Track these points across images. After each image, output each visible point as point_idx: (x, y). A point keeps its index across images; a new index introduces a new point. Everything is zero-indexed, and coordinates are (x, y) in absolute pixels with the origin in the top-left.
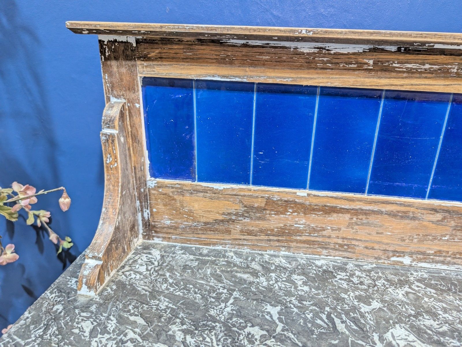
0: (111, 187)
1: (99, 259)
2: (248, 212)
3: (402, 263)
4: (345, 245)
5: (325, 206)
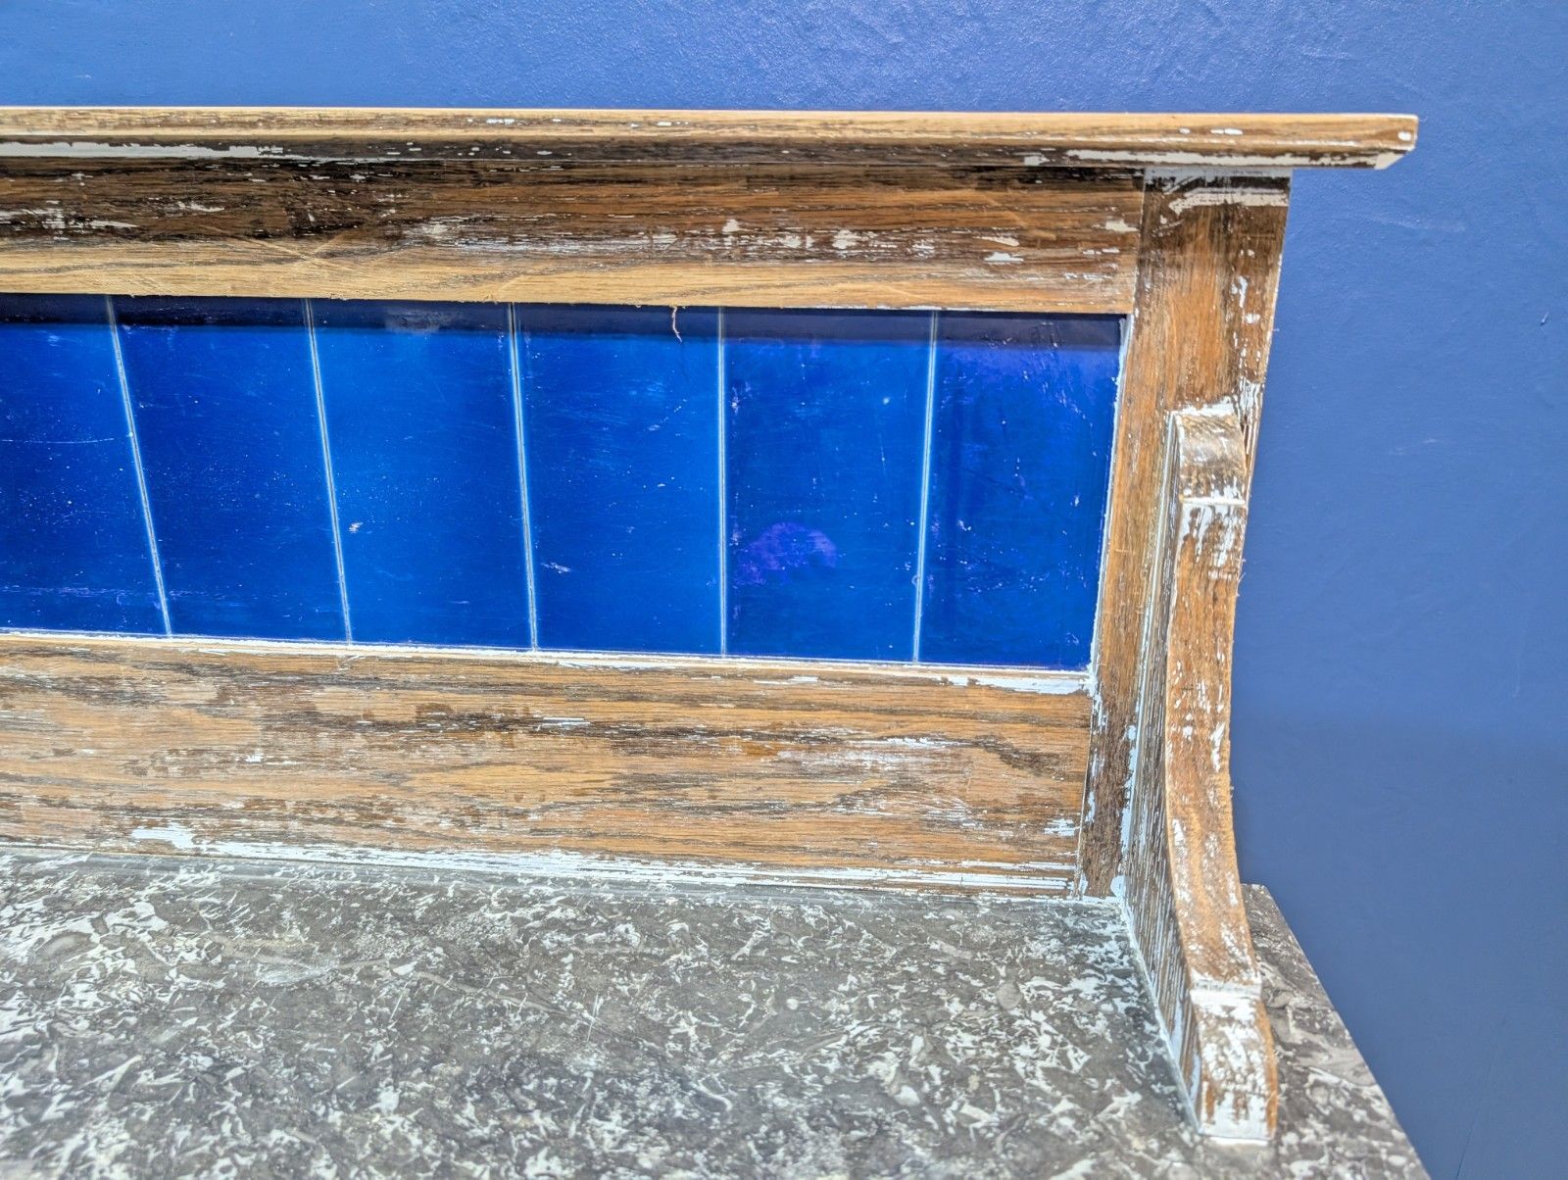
3: (169, 845)
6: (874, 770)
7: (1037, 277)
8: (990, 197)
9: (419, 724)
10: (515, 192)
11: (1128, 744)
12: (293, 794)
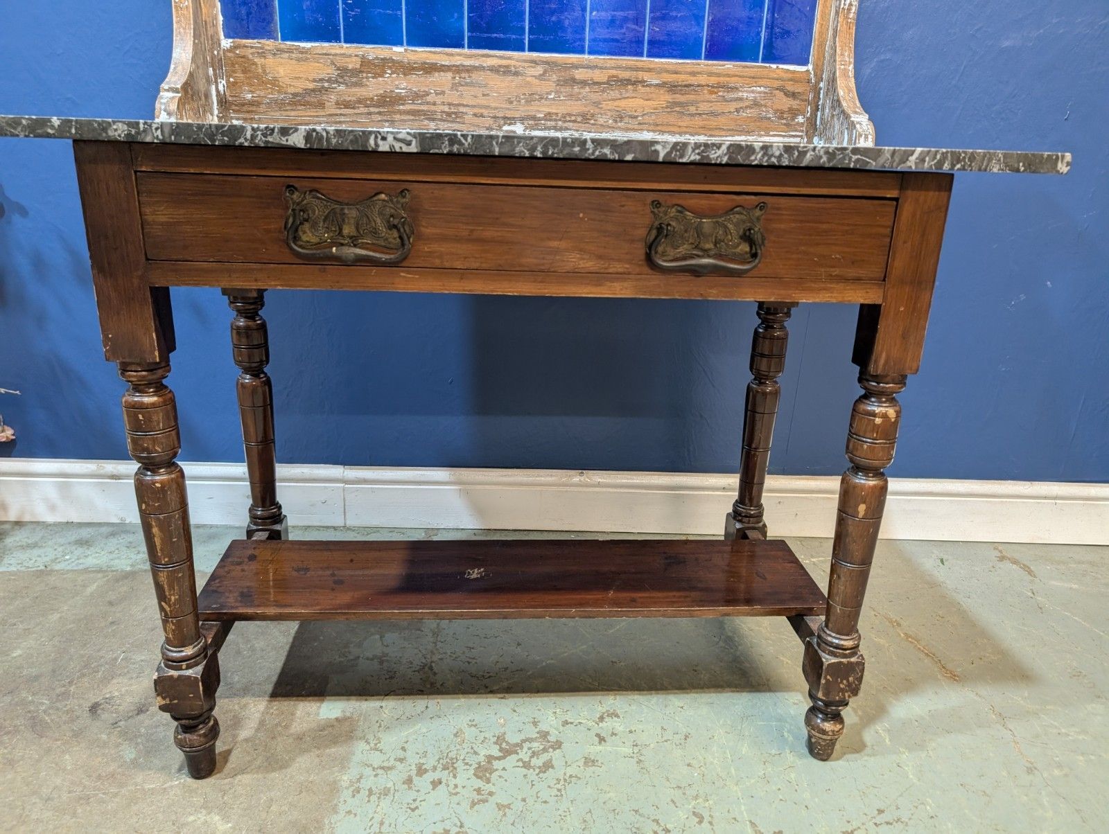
0: (182, 30)
1: (176, 91)
2: (342, 77)
3: (515, 132)
4: (453, 113)
5: (425, 63)
6: (747, 99)
9: (607, 83)
11: (820, 89)
12: (561, 110)
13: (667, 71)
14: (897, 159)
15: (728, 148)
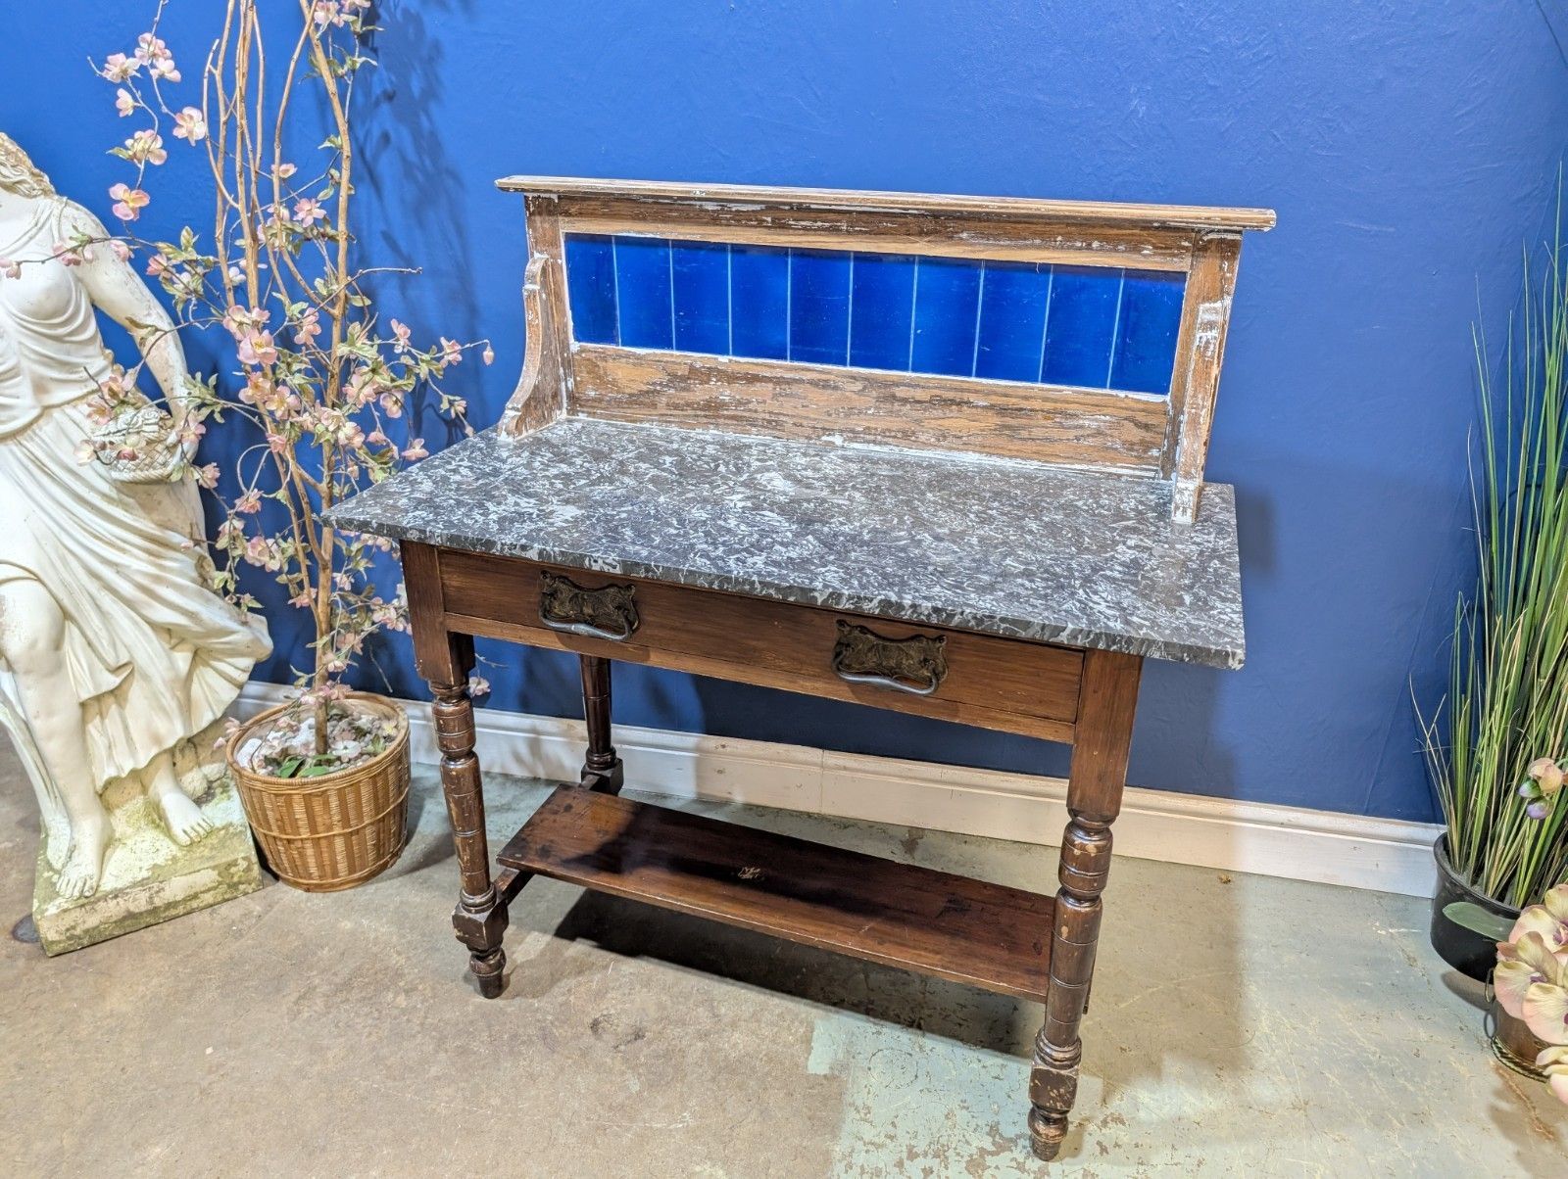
0: (533, 347)
1: (518, 410)
2: (672, 382)
4: (773, 421)
5: (747, 374)
6: (1088, 427)
7: (1157, 259)
8: (1145, 233)
9: (930, 402)
10: (992, 225)
11: (1181, 422)
12: (881, 425)
13: (995, 393)
14: (1047, 633)
15: (881, 601)
